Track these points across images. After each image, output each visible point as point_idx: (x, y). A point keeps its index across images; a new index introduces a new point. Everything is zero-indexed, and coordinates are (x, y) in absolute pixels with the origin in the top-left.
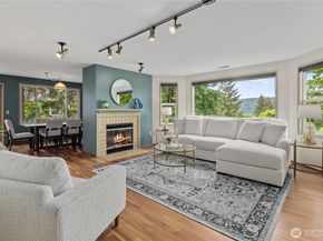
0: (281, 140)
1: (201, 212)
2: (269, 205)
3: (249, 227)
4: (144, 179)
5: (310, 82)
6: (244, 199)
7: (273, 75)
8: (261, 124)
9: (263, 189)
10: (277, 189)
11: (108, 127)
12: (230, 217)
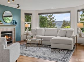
0: (72, 36)
1: (49, 58)
2: (69, 55)
3: (63, 59)
4: (24, 52)
5: (81, 15)
6: (61, 54)
7: (70, 12)
8: (66, 30)
9: (67, 51)
10: (71, 51)
11: (2, 33)
12: (58, 58)
